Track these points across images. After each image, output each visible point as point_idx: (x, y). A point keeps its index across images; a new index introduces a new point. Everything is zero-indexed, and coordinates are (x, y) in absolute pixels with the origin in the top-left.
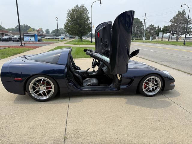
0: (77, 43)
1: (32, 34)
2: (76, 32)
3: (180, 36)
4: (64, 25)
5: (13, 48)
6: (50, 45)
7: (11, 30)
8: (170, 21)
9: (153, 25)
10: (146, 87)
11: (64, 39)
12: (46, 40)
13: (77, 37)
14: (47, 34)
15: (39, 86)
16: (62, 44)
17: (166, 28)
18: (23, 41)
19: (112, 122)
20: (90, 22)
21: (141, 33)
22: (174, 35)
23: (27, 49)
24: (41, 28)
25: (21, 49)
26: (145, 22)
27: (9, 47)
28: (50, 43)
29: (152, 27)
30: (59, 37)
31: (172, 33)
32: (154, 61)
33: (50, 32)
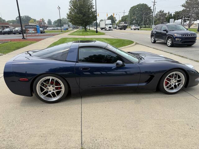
0: (81, 33)
1: (33, 25)
2: (80, 22)
3: (193, 23)
4: (67, 14)
5: (15, 42)
6: (54, 37)
7: (12, 22)
8: (182, 5)
9: (163, 11)
10: (167, 83)
11: (67, 29)
12: (49, 31)
13: (81, 27)
14: (49, 25)
15: (47, 86)
16: (65, 35)
17: (178, 13)
18: (25, 33)
19: (133, 127)
20: (95, 10)
21: (150, 20)
22: (186, 22)
23: (29, 42)
24: (43, 19)
25: (23, 42)
26: (154, 8)
27: (11, 40)
28: (53, 35)
29: (162, 14)
30: (62, 28)
31: (183, 19)
32: (168, 52)
33: (52, 22)
